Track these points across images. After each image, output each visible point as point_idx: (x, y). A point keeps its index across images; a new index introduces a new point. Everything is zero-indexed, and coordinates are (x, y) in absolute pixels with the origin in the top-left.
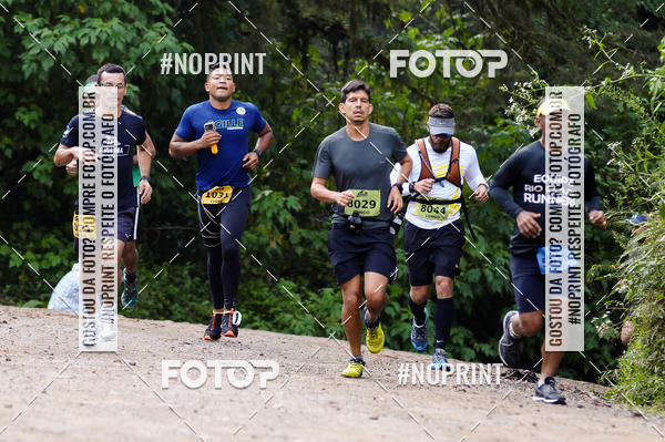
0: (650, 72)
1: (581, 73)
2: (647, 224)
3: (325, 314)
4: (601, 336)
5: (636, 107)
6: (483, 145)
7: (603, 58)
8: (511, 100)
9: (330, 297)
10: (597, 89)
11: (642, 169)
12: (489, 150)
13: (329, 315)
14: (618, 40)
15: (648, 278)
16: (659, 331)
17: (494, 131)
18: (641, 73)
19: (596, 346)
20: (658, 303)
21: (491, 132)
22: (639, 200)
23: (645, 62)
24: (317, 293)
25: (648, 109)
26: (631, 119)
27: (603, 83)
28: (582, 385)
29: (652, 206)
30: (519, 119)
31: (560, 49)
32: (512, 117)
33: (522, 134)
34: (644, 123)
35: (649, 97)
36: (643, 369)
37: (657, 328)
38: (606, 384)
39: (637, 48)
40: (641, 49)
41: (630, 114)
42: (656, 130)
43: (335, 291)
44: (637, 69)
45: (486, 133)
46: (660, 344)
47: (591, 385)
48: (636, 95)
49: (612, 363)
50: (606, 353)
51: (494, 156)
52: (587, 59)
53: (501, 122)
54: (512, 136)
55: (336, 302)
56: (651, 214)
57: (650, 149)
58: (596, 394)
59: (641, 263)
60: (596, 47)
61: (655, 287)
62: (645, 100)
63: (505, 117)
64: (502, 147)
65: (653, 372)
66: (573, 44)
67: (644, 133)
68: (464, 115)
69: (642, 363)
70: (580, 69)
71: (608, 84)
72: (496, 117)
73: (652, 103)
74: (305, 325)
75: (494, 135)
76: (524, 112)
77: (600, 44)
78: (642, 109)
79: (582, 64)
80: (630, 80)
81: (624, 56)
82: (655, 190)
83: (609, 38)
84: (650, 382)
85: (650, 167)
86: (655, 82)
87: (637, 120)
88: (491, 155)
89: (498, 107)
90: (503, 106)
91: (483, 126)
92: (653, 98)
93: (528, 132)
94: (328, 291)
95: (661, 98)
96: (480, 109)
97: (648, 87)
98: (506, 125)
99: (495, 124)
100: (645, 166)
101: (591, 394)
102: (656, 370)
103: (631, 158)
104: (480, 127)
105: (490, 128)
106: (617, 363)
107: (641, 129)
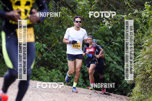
0: (142, 11)
1: (123, 11)
2: (141, 53)
3: (53, 76)
4: (128, 83)
5: (138, 21)
6: (96, 31)
7: (129, 7)
8: (104, 19)
9: (54, 72)
10: (127, 16)
11: (139, 38)
12: (98, 32)
13: (54, 77)
14: (134, 3)
15: (141, 67)
16: (144, 82)
17: (100, 27)
18: (139, 12)
19: (127, 86)
20: (143, 74)
21: (98, 27)
22: (139, 46)
23: (141, 9)
24: (51, 71)
25: (141, 22)
26: (137, 24)
27: (129, 14)
28: (122, 96)
29: (142, 48)
30: (106, 24)
31: (118, 5)
32: (104, 23)
33: (107, 28)
34: (140, 25)
35: (142, 18)
36: (139, 93)
37: (143, 81)
38: (129, 96)
39: (139, 5)
40: (140, 5)
41: (136, 23)
42: (144, 27)
43: (56, 70)
44: (138, 11)
45: (97, 27)
46: (144, 86)
47: (125, 97)
48: (138, 18)
49: (131, 91)
50: (129, 88)
51: (99, 34)
52: (125, 8)
53: (101, 24)
54: (104, 28)
55: (56, 73)
56: (142, 50)
57: (142, 33)
58: (126, 99)
59: (139, 63)
60: (127, 4)
61: (143, 70)
62: (141, 19)
63: (102, 23)
64: (101, 31)
65: (142, 93)
66: (121, 3)
67: (140, 28)
68: (91, 22)
69: (139, 91)
70: (123, 10)
71: (130, 15)
72: (100, 23)
73: (142, 20)
74: (47, 79)
75: (99, 28)
76: (108, 22)
77: (129, 4)
78: (140, 21)
79: (124, 9)
80: (136, 14)
81: (135, 7)
82: (143, 44)
83: (131, 2)
84: (141, 96)
85: (142, 37)
86: (143, 14)
87: (138, 24)
88: (98, 33)
89: (100, 20)
90: (102, 20)
91: (96, 25)
92: (143, 19)
93: (109, 27)
94: (54, 70)
95: (145, 19)
96: (96, 21)
97: (141, 15)
98: (103, 25)
99: (100, 25)
100: (140, 37)
101: (125, 99)
102: (143, 93)
103: (137, 35)
104: (95, 26)
105: (98, 26)
106: (132, 91)
107: (139, 27)
